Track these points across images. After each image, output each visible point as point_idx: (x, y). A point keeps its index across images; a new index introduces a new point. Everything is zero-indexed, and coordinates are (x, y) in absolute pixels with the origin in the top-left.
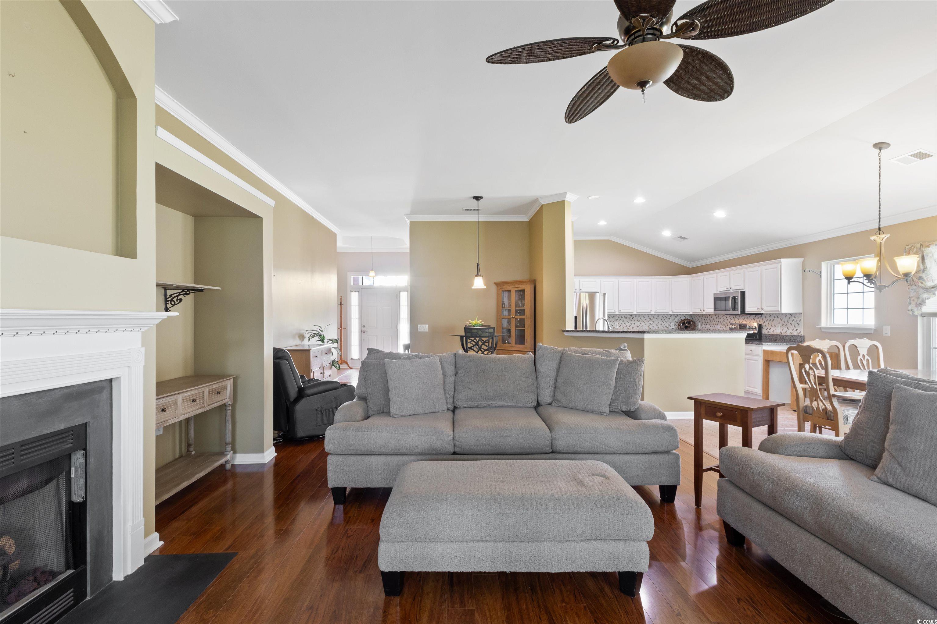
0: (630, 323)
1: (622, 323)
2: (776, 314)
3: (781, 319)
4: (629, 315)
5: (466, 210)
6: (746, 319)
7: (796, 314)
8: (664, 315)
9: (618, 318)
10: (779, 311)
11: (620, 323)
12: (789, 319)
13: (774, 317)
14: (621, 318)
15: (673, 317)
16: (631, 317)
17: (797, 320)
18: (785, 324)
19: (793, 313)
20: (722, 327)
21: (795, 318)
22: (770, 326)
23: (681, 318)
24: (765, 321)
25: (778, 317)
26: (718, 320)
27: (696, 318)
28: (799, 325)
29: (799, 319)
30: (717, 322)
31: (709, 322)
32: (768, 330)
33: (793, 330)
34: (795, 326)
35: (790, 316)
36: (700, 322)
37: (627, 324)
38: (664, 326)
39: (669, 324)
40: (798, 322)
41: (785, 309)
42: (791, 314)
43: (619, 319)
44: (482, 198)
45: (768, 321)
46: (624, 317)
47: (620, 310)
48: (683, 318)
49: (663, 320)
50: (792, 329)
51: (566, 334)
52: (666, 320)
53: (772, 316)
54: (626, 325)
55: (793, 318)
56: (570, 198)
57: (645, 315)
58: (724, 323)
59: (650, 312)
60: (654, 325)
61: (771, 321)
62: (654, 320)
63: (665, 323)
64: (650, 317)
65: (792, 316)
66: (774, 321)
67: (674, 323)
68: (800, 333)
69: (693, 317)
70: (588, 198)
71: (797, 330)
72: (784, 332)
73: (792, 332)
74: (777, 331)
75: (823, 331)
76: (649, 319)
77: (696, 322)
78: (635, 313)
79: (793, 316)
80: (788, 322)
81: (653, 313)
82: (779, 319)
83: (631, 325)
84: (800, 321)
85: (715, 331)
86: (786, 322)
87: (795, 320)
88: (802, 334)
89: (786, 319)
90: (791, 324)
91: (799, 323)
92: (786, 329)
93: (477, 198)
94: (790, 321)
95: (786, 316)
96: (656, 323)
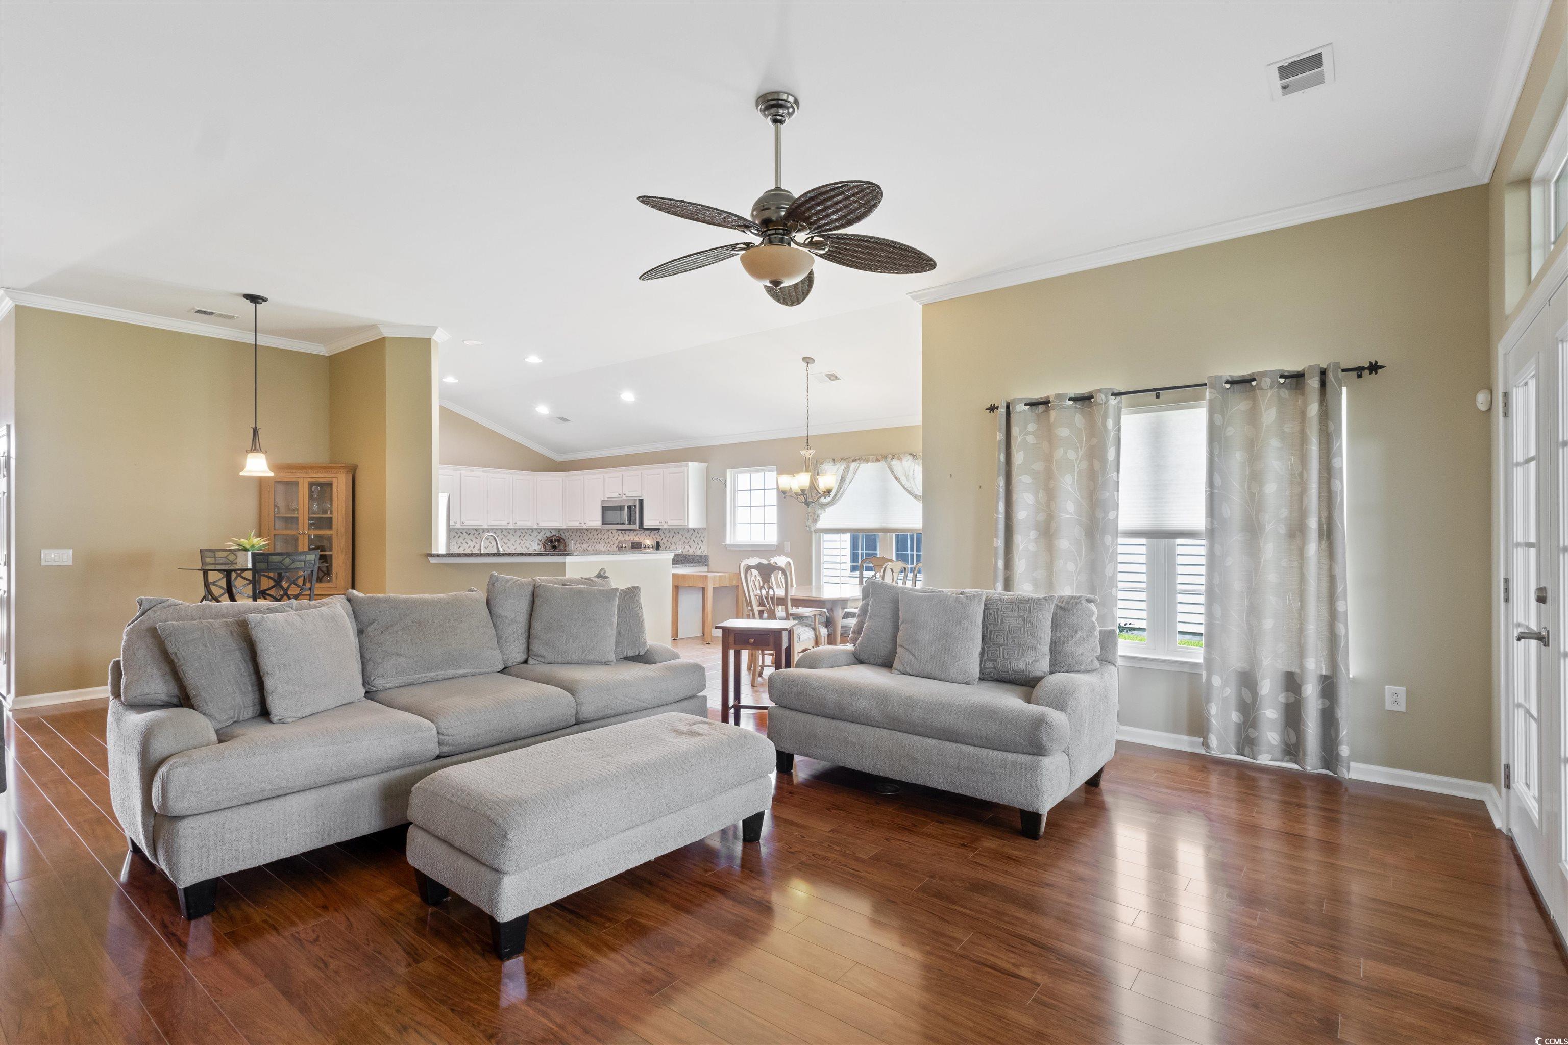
0: (474, 542)
1: (463, 542)
2: (676, 529)
3: (682, 535)
4: (473, 529)
5: (199, 312)
6: (638, 536)
7: (700, 529)
8: (523, 529)
9: (456, 534)
10: (685, 525)
11: (459, 542)
12: (692, 535)
13: (674, 532)
14: (460, 534)
15: (535, 533)
16: (477, 533)
18: (687, 542)
19: (696, 529)
20: (606, 546)
21: (700, 533)
22: (669, 544)
23: (546, 535)
24: (664, 538)
25: (678, 533)
26: (599, 536)
27: (567, 535)
28: (702, 542)
29: (703, 535)
30: (599, 540)
31: (586, 539)
34: (698, 544)
36: (572, 540)
37: (470, 543)
38: (524, 546)
39: (531, 543)
40: (702, 538)
41: (692, 525)
42: (694, 530)
43: (457, 536)
44: (265, 300)
45: (667, 538)
46: (466, 532)
47: (462, 521)
48: (549, 534)
49: (522, 537)
50: (695, 547)
51: (432, 560)
52: (526, 537)
53: (672, 532)
54: (468, 545)
55: (695, 534)
56: (440, 337)
57: (497, 529)
58: (609, 540)
59: (507, 524)
60: (509, 544)
61: (671, 538)
62: (510, 536)
63: (524, 541)
64: (504, 533)
66: (674, 538)
67: (537, 541)
68: (704, 551)
69: (561, 533)
70: (463, 341)
71: (700, 548)
72: (685, 552)
73: (695, 550)
75: (728, 548)
76: (503, 536)
77: (566, 540)
78: (485, 526)
79: (696, 531)
80: (691, 539)
81: (511, 526)
82: (680, 536)
83: (476, 545)
84: (704, 537)
85: (597, 553)
86: (689, 539)
87: (699, 536)
88: (706, 553)
89: (688, 535)
90: (694, 541)
91: (703, 540)
92: (687, 548)
93: (254, 299)
94: (693, 538)
95: (688, 532)
96: (512, 541)
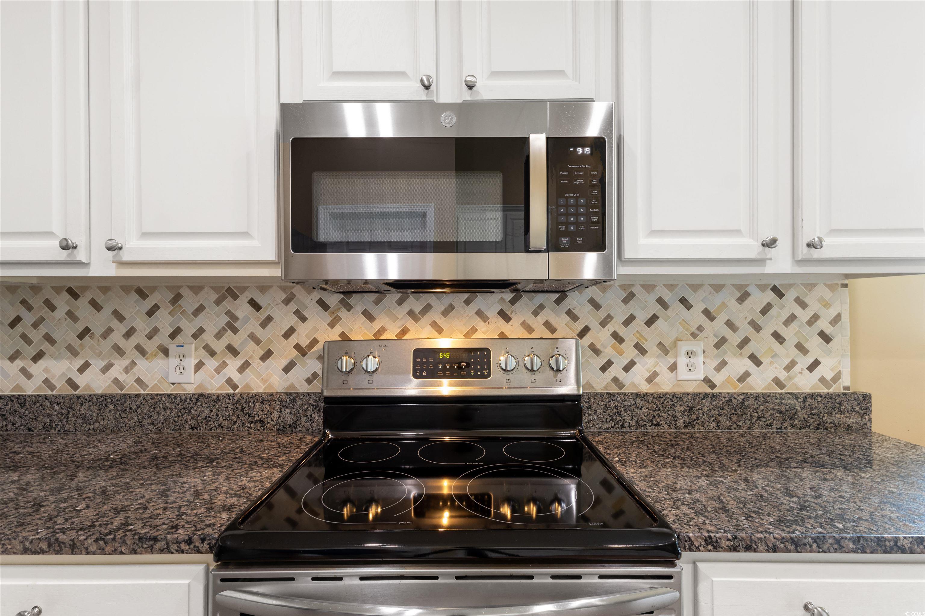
3: (707, 313)
12: (764, 311)
13: (661, 301)
17: (815, 318)
18: (735, 339)
20: (211, 364)
21: (803, 305)
22: (630, 353)
24: (594, 325)
25: (683, 301)
28: (826, 338)
29: (833, 312)
30: (162, 338)
32: (615, 371)
33: (789, 367)
34: (801, 348)
35: (770, 296)
42: (775, 289)
45: (615, 326)
50: (787, 361)
58: (236, 340)
61: (639, 324)
65: (781, 295)
66: (658, 323)
68: (837, 378)
71: (816, 364)
72: (728, 380)
73: (783, 375)
74: (683, 373)
79: (790, 295)
80: (758, 328)
84: (836, 320)
86: (746, 330)
87: (804, 316)
90: (777, 336)
91: (829, 330)
95: (743, 297)
